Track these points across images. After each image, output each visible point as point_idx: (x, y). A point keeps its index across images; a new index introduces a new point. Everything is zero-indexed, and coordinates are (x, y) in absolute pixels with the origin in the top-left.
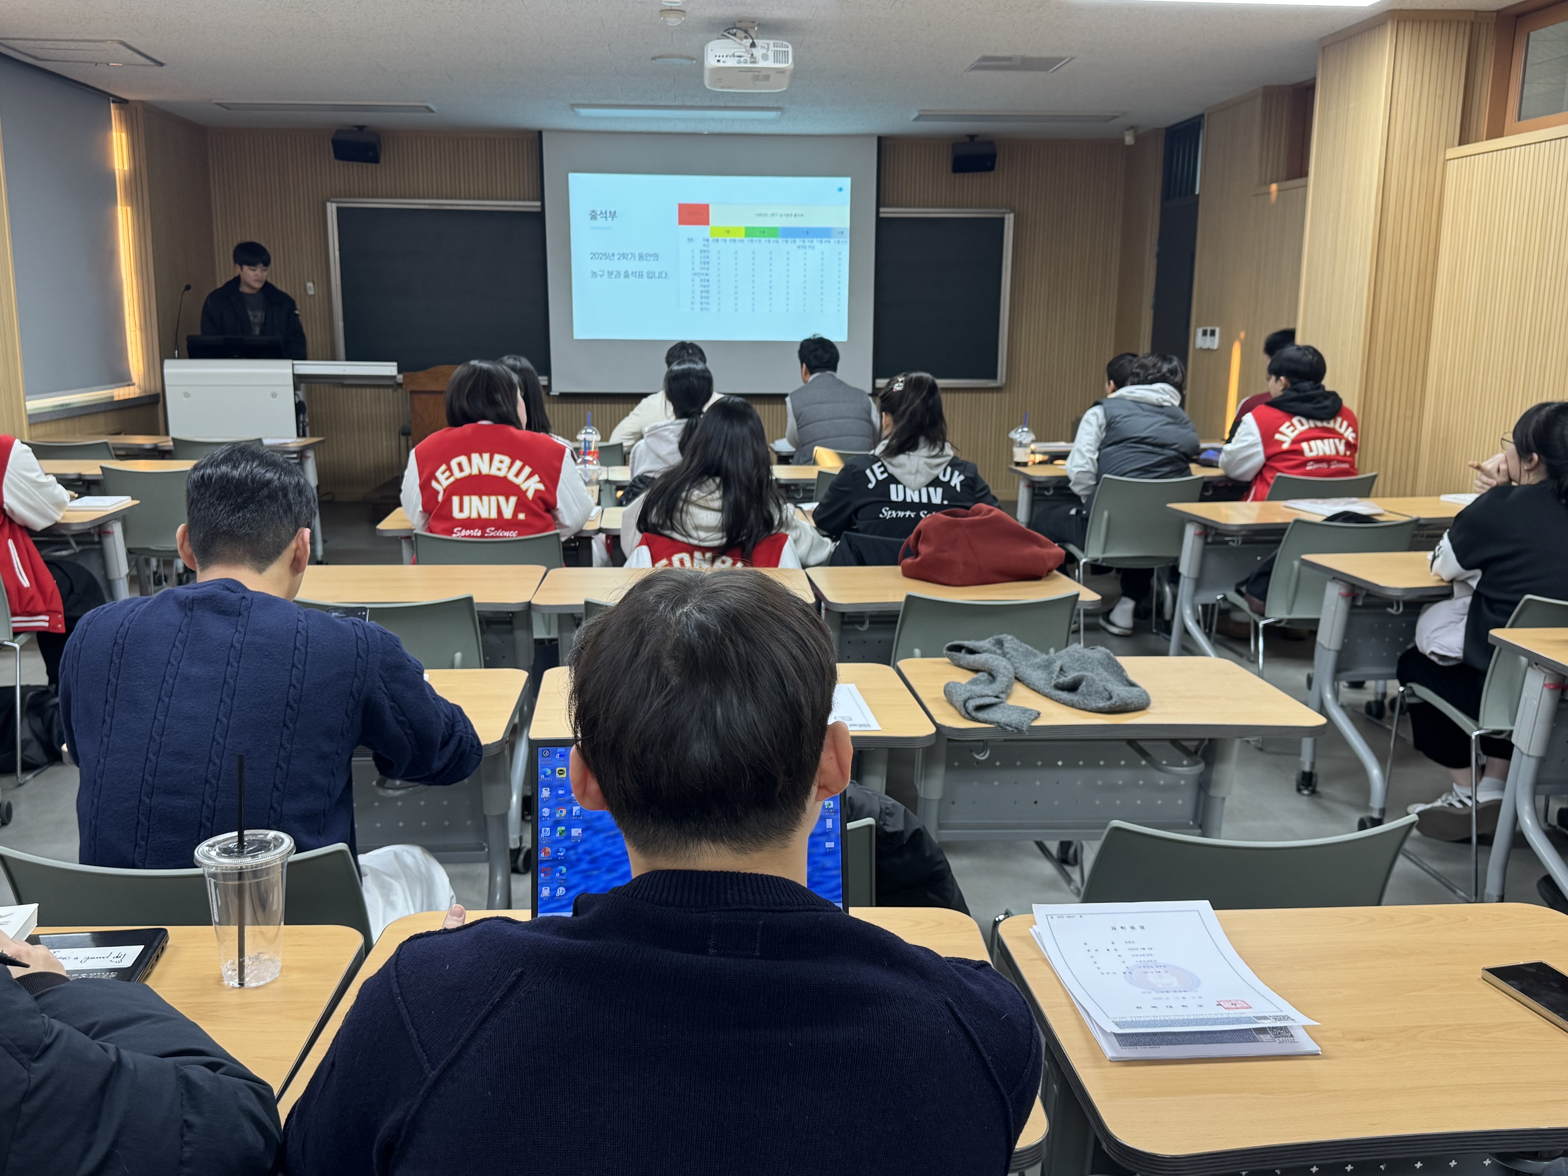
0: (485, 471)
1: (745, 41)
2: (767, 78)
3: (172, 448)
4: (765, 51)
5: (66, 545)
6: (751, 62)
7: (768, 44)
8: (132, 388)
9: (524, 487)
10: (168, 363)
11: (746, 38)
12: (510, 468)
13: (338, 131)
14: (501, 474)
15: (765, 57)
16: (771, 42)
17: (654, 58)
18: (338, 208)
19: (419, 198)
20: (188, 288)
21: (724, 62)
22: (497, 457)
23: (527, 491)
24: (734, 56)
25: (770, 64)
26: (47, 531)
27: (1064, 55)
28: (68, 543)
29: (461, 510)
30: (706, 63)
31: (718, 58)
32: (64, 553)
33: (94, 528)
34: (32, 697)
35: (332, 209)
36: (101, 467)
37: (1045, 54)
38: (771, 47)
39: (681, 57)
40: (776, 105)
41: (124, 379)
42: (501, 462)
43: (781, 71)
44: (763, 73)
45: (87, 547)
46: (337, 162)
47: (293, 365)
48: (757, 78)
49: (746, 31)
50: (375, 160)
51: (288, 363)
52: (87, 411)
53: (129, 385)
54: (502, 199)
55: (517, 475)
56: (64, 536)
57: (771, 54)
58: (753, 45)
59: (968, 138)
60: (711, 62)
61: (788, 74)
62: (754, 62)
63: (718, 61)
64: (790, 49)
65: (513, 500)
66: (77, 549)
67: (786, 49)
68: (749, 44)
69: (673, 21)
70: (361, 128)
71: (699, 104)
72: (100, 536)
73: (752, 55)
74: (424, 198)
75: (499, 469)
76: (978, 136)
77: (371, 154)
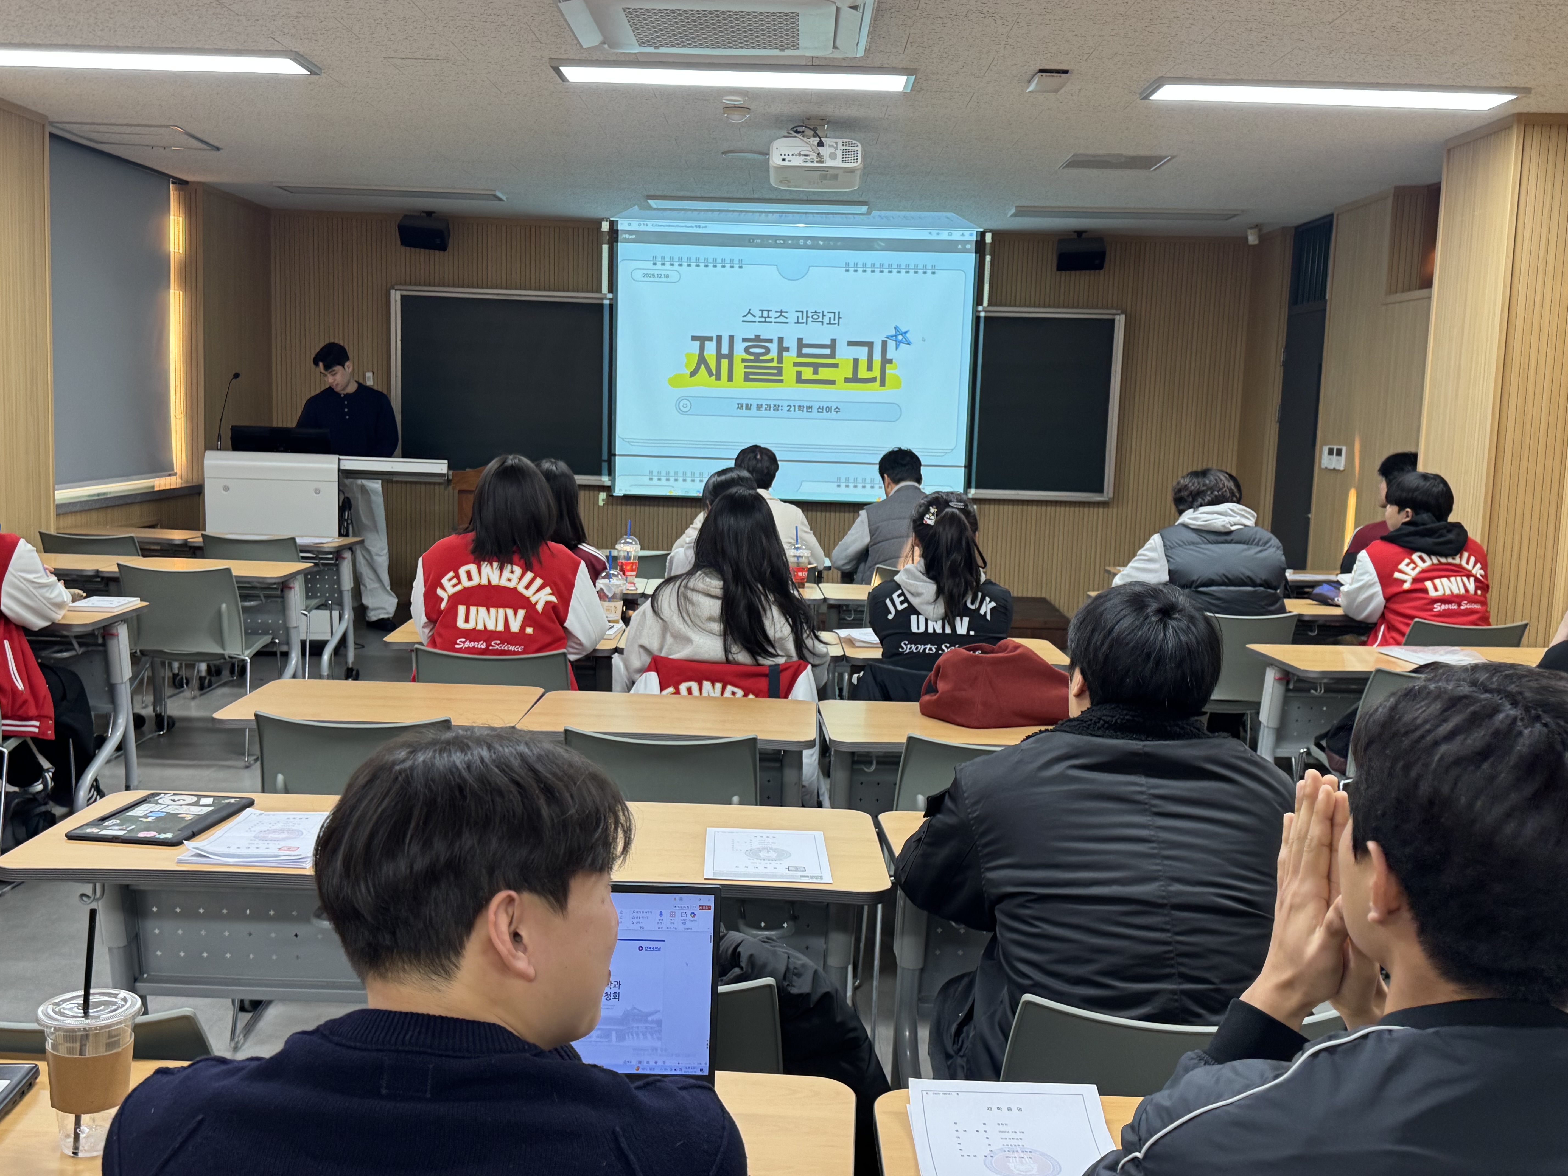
0: (495, 581)
1: (812, 139)
2: (835, 177)
3: (202, 545)
4: (832, 150)
5: (68, 646)
6: (817, 162)
7: (837, 143)
8: (173, 478)
9: (534, 599)
10: (208, 453)
11: (814, 136)
12: (521, 579)
13: (406, 216)
14: (512, 585)
15: (833, 156)
16: (840, 141)
17: (724, 153)
18: (402, 297)
19: (487, 287)
20: (236, 376)
21: (790, 161)
23: (536, 604)
24: (800, 155)
25: (838, 163)
26: (43, 631)
27: (1163, 154)
28: (71, 644)
29: (467, 620)
30: (771, 162)
31: (783, 157)
32: (65, 655)
33: (99, 629)
34: (18, 804)
35: (396, 297)
36: (118, 565)
37: (1143, 152)
38: (840, 146)
39: (752, 152)
40: (861, 199)
41: (166, 469)
42: (512, 573)
43: (851, 171)
44: (831, 172)
45: (90, 648)
46: (403, 248)
47: (339, 460)
48: (824, 177)
49: (814, 130)
50: (443, 247)
51: (334, 458)
52: (121, 502)
53: (170, 475)
54: (573, 291)
55: (528, 587)
56: (67, 637)
57: (839, 153)
58: (821, 144)
59: (1075, 236)
60: (776, 160)
61: (858, 173)
62: (822, 162)
63: (784, 160)
64: (860, 149)
65: (522, 613)
66: (80, 650)
67: (856, 148)
68: (816, 143)
69: (737, 118)
70: (429, 214)
71: (779, 197)
72: (104, 637)
73: (819, 154)
74: (492, 288)
75: (510, 580)
76: (1085, 232)
77: (438, 241)
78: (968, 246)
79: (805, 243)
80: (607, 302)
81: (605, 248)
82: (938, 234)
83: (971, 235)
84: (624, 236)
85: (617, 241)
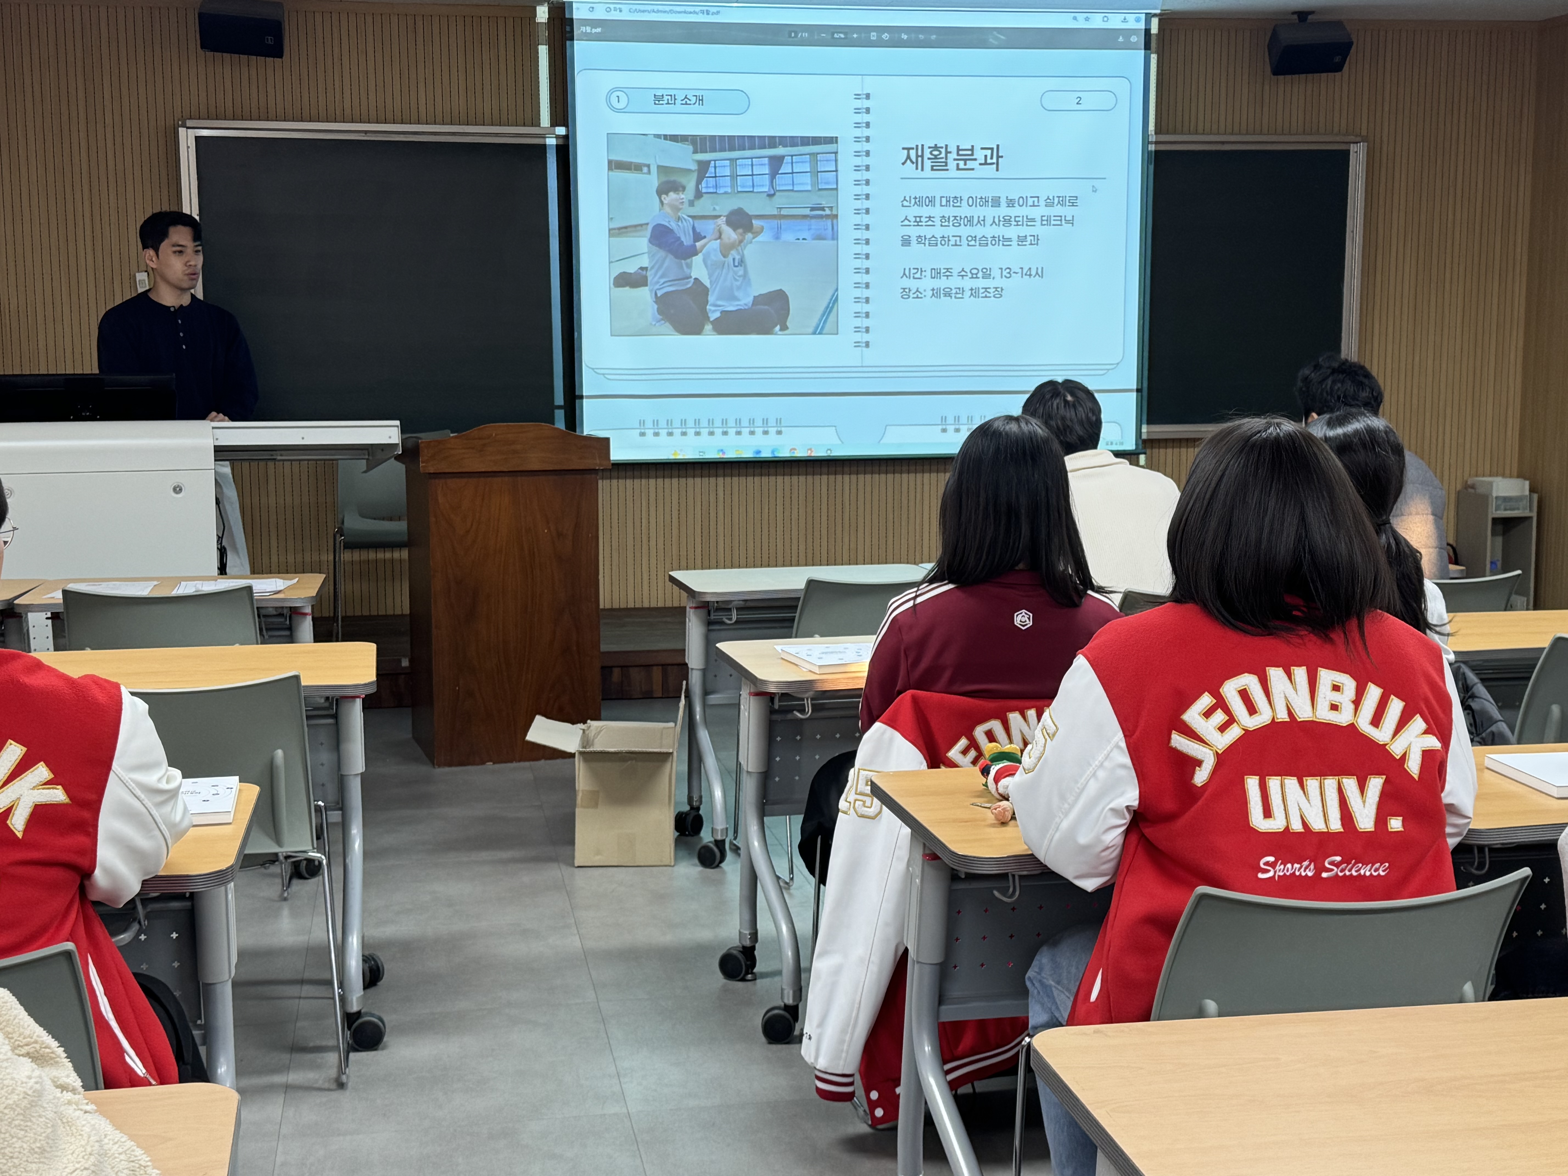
0: (1304, 713)
9: (1397, 749)
12: (1357, 703)
14: (1343, 718)
18: (198, 139)
19: (345, 121)
22: (1326, 677)
23: (1404, 757)
29: (1267, 813)
35: (187, 139)
42: (1336, 688)
46: (204, 54)
50: (277, 51)
54: (493, 124)
55: (1376, 721)
65: (1376, 784)
66: (145, 921)
74: (353, 121)
75: (1334, 707)
76: (1312, 13)
77: (270, 40)
78: (1134, 39)
79: (879, 37)
80: (551, 141)
81: (543, 51)
82: (1087, 19)
83: (1138, 20)
84: (583, 29)
85: (572, 39)
